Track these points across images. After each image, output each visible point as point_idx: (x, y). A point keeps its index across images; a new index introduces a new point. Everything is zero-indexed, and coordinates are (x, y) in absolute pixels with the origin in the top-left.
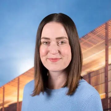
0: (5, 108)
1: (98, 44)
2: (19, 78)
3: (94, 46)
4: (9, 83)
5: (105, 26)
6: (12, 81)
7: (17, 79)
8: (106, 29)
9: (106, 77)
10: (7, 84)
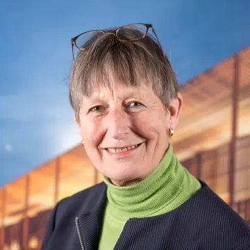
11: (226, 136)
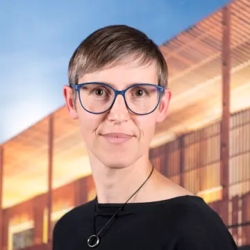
1: (204, 62)
3: (194, 67)
5: (220, 14)
8: (225, 22)
9: (224, 145)
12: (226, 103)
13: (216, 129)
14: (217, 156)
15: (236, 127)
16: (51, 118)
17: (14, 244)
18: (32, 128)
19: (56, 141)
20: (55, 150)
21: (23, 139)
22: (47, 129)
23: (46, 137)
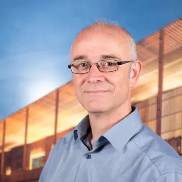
0: (6, 153)
1: (148, 61)
2: (27, 108)
4: (13, 116)
5: (158, 34)
6: (18, 113)
7: (25, 110)
8: (161, 38)
9: (159, 110)
10: (10, 116)
11: (155, 90)
12: (160, 85)
13: (155, 101)
14: (154, 116)
15: (166, 99)
16: (58, 91)
17: (33, 165)
18: (47, 97)
19: (60, 105)
20: (60, 110)
21: (41, 103)
22: (55, 97)
23: (54, 102)
